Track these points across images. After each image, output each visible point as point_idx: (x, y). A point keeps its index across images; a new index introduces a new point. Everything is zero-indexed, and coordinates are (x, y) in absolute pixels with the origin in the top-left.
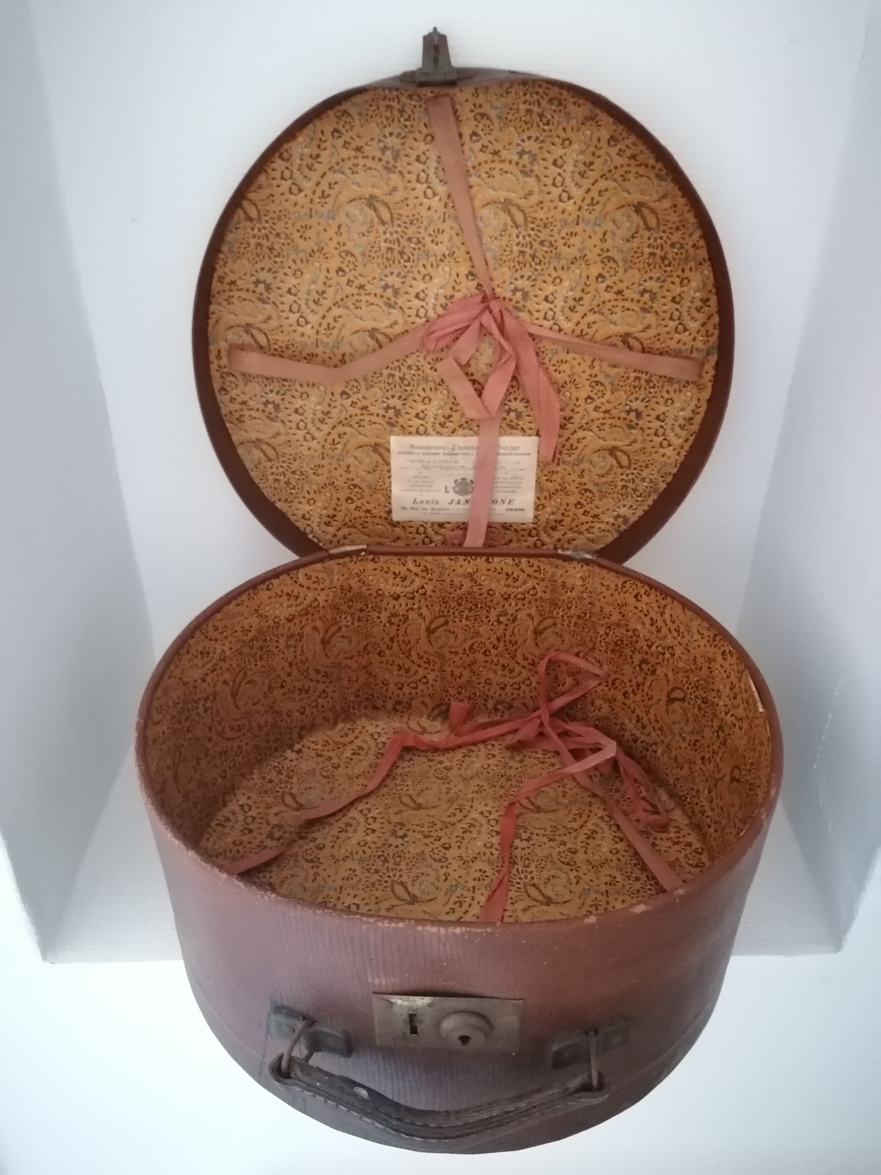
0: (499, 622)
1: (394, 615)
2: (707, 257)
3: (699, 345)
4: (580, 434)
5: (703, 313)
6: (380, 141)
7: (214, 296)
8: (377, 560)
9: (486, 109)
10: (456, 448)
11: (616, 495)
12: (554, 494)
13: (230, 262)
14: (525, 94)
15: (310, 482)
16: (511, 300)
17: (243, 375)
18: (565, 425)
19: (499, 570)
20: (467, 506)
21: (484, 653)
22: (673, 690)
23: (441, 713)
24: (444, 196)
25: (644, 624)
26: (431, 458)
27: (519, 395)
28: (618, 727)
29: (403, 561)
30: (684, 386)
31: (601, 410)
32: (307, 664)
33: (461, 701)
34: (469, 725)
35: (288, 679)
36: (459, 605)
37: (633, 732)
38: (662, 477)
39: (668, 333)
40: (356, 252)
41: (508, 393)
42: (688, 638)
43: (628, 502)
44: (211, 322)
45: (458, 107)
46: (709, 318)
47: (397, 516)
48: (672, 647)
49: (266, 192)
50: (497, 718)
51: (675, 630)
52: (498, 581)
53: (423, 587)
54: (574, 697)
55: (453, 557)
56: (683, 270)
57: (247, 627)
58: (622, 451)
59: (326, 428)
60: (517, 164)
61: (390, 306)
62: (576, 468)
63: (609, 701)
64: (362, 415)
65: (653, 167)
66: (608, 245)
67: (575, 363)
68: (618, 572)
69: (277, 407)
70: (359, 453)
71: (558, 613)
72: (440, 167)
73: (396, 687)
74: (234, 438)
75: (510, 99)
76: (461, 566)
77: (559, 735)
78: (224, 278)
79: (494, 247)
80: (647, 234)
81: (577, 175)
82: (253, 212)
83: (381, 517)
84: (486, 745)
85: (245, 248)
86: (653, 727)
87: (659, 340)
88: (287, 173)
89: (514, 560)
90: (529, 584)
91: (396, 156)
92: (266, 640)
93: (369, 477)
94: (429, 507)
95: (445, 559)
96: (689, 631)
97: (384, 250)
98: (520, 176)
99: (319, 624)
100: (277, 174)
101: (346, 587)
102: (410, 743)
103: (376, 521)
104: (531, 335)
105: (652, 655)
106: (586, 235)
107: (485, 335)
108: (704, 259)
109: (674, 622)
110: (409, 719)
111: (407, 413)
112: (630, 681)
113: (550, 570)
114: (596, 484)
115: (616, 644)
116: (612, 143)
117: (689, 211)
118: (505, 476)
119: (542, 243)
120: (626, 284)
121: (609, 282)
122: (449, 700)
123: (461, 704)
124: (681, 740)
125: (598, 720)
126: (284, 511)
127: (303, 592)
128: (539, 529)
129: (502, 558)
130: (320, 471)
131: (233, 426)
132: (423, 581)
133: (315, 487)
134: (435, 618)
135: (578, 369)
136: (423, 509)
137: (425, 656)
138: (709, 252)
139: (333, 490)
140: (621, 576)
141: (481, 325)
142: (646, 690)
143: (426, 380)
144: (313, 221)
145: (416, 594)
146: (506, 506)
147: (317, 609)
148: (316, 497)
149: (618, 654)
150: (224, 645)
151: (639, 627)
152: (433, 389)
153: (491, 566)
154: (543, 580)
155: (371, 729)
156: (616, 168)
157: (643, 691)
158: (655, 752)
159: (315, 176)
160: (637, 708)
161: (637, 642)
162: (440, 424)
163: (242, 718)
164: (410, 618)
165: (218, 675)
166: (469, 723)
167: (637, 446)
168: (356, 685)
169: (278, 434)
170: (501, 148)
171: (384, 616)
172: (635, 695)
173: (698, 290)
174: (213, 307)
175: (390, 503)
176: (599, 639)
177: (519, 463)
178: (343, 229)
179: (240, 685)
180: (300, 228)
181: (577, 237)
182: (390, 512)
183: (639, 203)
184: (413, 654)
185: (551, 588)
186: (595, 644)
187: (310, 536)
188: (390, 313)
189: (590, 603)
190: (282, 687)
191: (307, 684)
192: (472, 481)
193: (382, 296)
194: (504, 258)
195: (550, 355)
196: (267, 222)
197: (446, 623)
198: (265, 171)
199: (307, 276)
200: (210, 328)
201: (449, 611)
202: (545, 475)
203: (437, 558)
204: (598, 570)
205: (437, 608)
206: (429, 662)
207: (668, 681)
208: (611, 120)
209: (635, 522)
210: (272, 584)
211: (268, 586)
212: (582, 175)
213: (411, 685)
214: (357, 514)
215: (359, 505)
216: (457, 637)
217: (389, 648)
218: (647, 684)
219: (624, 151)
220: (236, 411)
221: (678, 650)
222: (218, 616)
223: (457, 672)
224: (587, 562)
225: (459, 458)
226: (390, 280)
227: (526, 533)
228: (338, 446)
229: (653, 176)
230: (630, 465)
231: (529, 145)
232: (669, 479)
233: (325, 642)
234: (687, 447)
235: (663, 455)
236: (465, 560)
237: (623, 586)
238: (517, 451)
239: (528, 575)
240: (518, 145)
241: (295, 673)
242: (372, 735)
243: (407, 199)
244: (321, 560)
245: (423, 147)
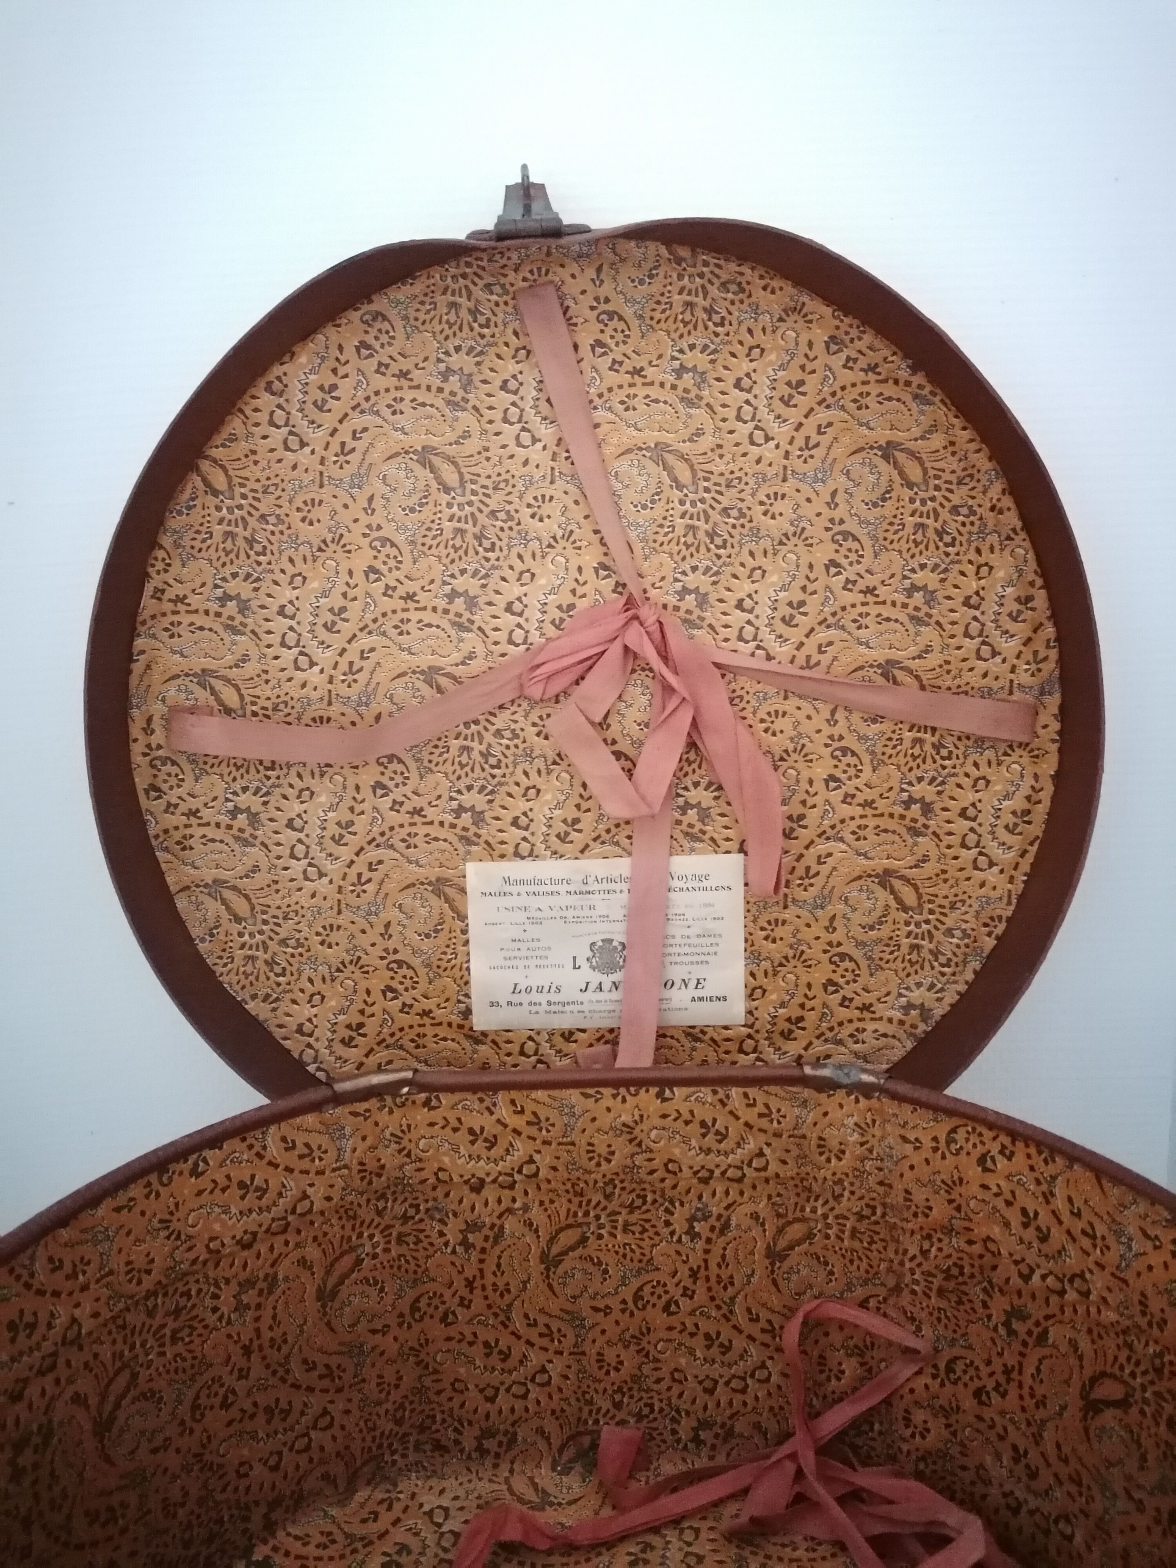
0: (694, 1236)
1: (473, 1227)
2: (1019, 525)
3: (1024, 678)
4: (822, 847)
5: (1024, 621)
6: (439, 360)
7: (144, 623)
8: (434, 1103)
9: (617, 304)
10: (590, 880)
11: (899, 965)
12: (781, 965)
13: (176, 563)
14: (680, 277)
15: (314, 961)
16: (676, 608)
17: (192, 759)
18: (792, 830)
19: (686, 1116)
20: (616, 995)
21: (666, 1308)
22: (1094, 1380)
23: (581, 1455)
24: (552, 444)
25: (1007, 1225)
26: (544, 902)
27: (701, 775)
28: (968, 1476)
29: (488, 1102)
30: (1006, 754)
31: (856, 801)
32: (285, 1349)
33: (622, 1423)
34: (640, 1485)
35: (241, 1387)
36: (608, 1197)
37: (1007, 1488)
38: (986, 925)
39: (964, 660)
40: (400, 539)
41: (680, 774)
42: (1116, 1250)
43: (927, 976)
44: (137, 668)
45: (569, 302)
46: (1035, 631)
47: (481, 1021)
48: (1082, 1276)
49: (243, 446)
50: (701, 1462)
51: (1084, 1232)
52: (686, 1140)
53: (531, 1161)
54: (864, 1406)
55: (591, 1091)
56: (978, 551)
57: (140, 1262)
58: (902, 878)
59: (345, 853)
60: (674, 387)
61: (461, 627)
62: (819, 913)
63: (945, 1412)
64: (412, 824)
65: (908, 384)
66: (841, 512)
67: (801, 716)
68: (935, 1108)
69: (254, 819)
70: (406, 899)
71: (814, 1210)
72: (543, 396)
73: (480, 1397)
74: (170, 879)
75: (656, 287)
76: (609, 1110)
77: (841, 1500)
78: (163, 591)
79: (641, 521)
80: (907, 493)
81: (777, 403)
82: (219, 481)
83: (450, 1025)
84: (682, 1531)
85: (204, 541)
86: (1056, 1475)
87: (948, 672)
88: (279, 415)
89: (715, 1092)
90: (751, 1146)
91: (467, 384)
92: (187, 1295)
93: (426, 945)
94: (543, 998)
95: (573, 1096)
96: (1119, 1234)
97: (448, 534)
98: (680, 407)
99: (312, 1252)
100: (263, 417)
101: (372, 1165)
102: (512, 1533)
103: (442, 1032)
104: (717, 665)
105: (1033, 1297)
106: (801, 498)
107: (633, 671)
108: (1014, 530)
109: (1078, 1215)
110: (512, 1471)
111: (497, 819)
112: (989, 1363)
113: (792, 1112)
114: (860, 944)
115: (948, 1276)
116: (834, 348)
117: (978, 451)
118: (687, 932)
119: (725, 511)
120: (880, 577)
121: (850, 573)
122: (597, 1422)
123: (625, 1432)
124: (1131, 1507)
125: (923, 1459)
126: (261, 1018)
127: (276, 1179)
128: (757, 1036)
129: (692, 1089)
130: (334, 937)
131: (169, 857)
132: (531, 1146)
133: (323, 970)
134: (558, 1232)
135: (807, 727)
136: (530, 1004)
137: (542, 1320)
138: (1022, 517)
139: (358, 974)
140: (941, 1116)
141: (626, 648)
142: (1028, 1381)
143: (529, 755)
144: (325, 494)
145: (517, 1177)
146: (691, 992)
147: (309, 1217)
148: (325, 989)
149: (954, 1298)
150: (77, 1305)
151: (996, 1231)
152: (544, 772)
153: (670, 1108)
154: (778, 1135)
155: (430, 1501)
156: (843, 388)
157: (1020, 1386)
158: (1070, 1538)
159: (329, 420)
160: (1010, 1428)
161: (994, 1268)
162: (558, 836)
163: (120, 1488)
164: (507, 1231)
165: (57, 1381)
166: (642, 1476)
167: (930, 868)
168: (396, 1396)
169: (256, 869)
170: (645, 364)
171: (453, 1230)
172: (1003, 1395)
173: (1010, 583)
174: (139, 643)
175: (467, 996)
176: (908, 1265)
177: (710, 905)
178: (378, 503)
179: (117, 1406)
180: (302, 506)
181: (786, 501)
182: (467, 1013)
183: (888, 443)
184: (516, 1316)
185: (795, 1152)
186: (900, 1276)
187: (311, 1068)
188: (461, 640)
189: (881, 1183)
190: (225, 1405)
191: (284, 1394)
192: (623, 945)
193: (446, 612)
194: (660, 539)
195: (753, 703)
196: (244, 496)
197: (583, 1240)
198: (241, 411)
199: (314, 585)
200: (134, 680)
201: (586, 1214)
202: (763, 929)
203: (556, 1093)
204: (890, 1107)
205: (561, 1205)
206: (550, 1335)
207: (1081, 1358)
208: (827, 311)
209: (943, 1016)
210: (205, 1161)
211: (196, 1165)
212: (786, 402)
213: (514, 1389)
214: (404, 1020)
215: (409, 1001)
216: (606, 1271)
217: (465, 1303)
218: (1029, 1370)
219: (855, 360)
220: (176, 828)
221: (1098, 1283)
222: (64, 1234)
223: (610, 1355)
224: (866, 1090)
225: (595, 899)
226: (460, 583)
227: (733, 1046)
228: (369, 887)
229: (908, 398)
230: (920, 905)
231: (691, 358)
232: (1001, 928)
233: (325, 1296)
234: (1026, 865)
235: (982, 885)
236: (615, 1096)
237: (950, 1141)
238: (705, 883)
239: (747, 1124)
240: (674, 358)
241: (257, 1370)
242: (430, 1514)
243: (487, 449)
244: (316, 1107)
245: (512, 367)
